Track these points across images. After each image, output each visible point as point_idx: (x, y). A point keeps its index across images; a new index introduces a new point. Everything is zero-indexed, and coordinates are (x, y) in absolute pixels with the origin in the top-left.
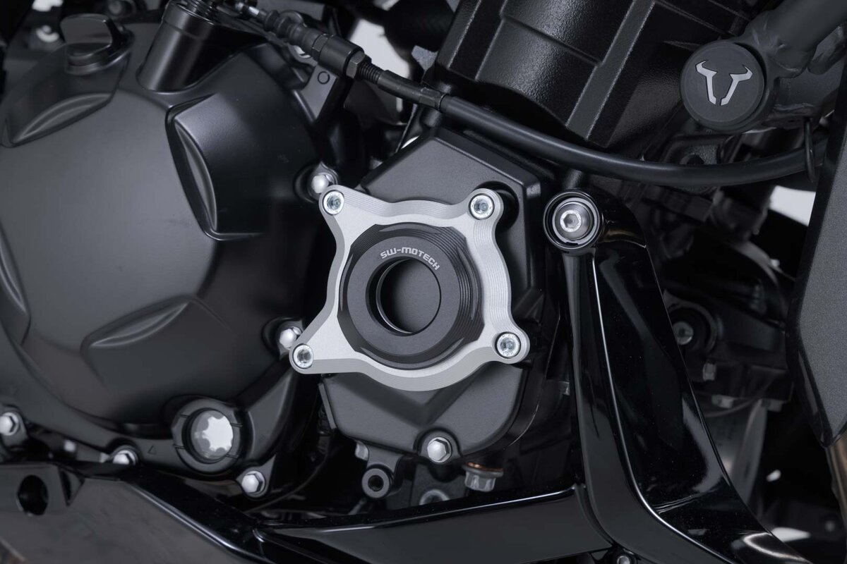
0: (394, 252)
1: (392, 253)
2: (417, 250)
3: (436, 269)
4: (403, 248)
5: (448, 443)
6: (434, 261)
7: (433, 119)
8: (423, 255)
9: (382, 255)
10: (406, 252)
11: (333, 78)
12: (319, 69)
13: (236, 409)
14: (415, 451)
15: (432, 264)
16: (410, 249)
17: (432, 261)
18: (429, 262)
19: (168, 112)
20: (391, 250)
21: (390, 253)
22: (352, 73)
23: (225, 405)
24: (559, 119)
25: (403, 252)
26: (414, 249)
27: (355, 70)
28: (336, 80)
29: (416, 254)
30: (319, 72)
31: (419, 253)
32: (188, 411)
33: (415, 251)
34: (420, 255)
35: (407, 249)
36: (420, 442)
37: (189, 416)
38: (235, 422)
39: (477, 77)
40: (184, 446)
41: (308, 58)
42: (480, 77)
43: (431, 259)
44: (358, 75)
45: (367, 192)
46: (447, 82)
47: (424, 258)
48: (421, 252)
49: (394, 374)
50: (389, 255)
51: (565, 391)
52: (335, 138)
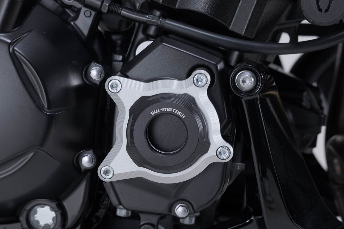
0: (158, 111)
1: (157, 112)
2: (171, 109)
3: (183, 118)
4: (163, 109)
5: (187, 207)
6: (182, 114)
7: (152, 31)
8: (175, 111)
9: (151, 113)
10: (165, 110)
11: (93, 13)
12: (84, 9)
13: (56, 203)
14: (169, 213)
15: (181, 115)
16: (167, 108)
17: (180, 114)
18: (179, 114)
19: (9, 45)
20: (156, 110)
21: (156, 112)
22: (105, 10)
23: (50, 201)
24: (226, 25)
25: (163, 110)
26: (169, 108)
27: (107, 8)
28: (95, 14)
29: (171, 111)
30: (85, 11)
31: (172, 110)
32: (28, 208)
33: (170, 110)
34: (173, 111)
35: (165, 109)
36: (171, 208)
37: (29, 210)
38: (57, 210)
39: (177, 6)
40: (28, 227)
41: (72, 2)
42: (179, 6)
43: (180, 113)
44: (109, 11)
45: (127, 77)
46: (158, 10)
47: (176, 112)
48: (174, 110)
49: (164, 176)
50: (155, 113)
51: (237, 168)
52: (96, 46)
